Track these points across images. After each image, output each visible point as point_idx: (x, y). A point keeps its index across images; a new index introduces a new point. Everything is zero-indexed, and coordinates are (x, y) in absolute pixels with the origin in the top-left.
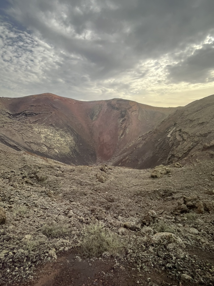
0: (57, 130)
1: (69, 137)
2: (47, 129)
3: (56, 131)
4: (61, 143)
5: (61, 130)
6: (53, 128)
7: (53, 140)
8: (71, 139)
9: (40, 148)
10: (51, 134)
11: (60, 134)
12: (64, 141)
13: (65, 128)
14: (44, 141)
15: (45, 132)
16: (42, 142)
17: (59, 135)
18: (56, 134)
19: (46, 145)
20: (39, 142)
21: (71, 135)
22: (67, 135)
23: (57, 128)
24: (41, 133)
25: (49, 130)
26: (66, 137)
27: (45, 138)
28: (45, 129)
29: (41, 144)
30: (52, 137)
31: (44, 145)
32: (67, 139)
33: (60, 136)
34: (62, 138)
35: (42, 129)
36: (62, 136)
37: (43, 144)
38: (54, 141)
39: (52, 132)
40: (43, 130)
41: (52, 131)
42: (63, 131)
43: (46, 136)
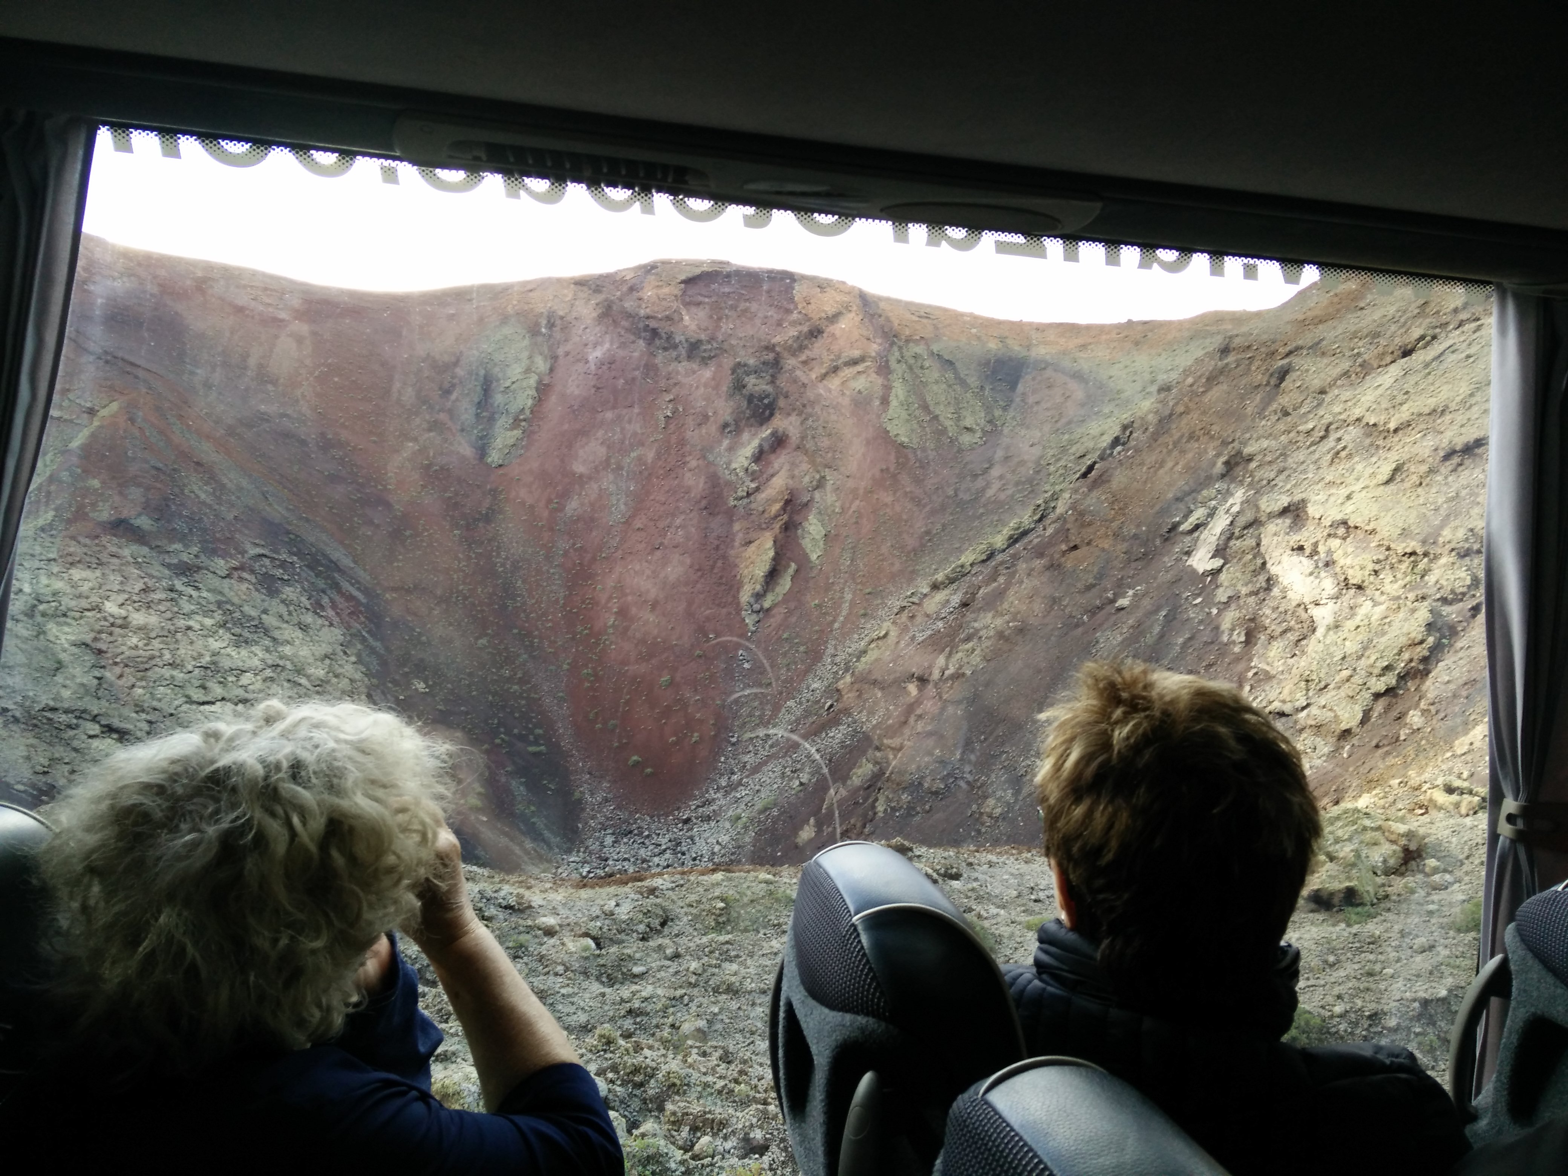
0: (185, 570)
1: (304, 628)
2: (87, 574)
3: (178, 585)
4: (240, 692)
5: (221, 564)
6: (145, 550)
7: (167, 672)
8: (325, 649)
9: (59, 751)
10: (138, 618)
11: (219, 604)
12: (268, 673)
13: (254, 551)
14: (89, 680)
15: (80, 596)
16: (66, 694)
17: (208, 622)
18: (187, 607)
19: (116, 723)
20: (45, 700)
21: (317, 608)
22: (283, 610)
23: (176, 552)
24: (44, 615)
25: (115, 580)
26: (276, 634)
27: (89, 658)
28: (77, 574)
29: (66, 712)
30: (156, 644)
31: (95, 719)
32: (287, 650)
33: (223, 625)
34: (240, 642)
35: (50, 575)
36: (238, 623)
37: (82, 714)
38: (179, 675)
39: (145, 590)
40: (59, 585)
41: (139, 586)
42: (241, 579)
43: (95, 639)
